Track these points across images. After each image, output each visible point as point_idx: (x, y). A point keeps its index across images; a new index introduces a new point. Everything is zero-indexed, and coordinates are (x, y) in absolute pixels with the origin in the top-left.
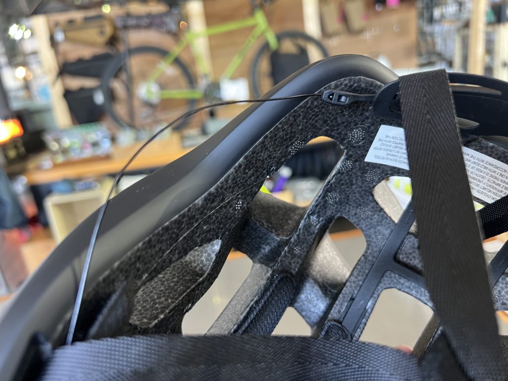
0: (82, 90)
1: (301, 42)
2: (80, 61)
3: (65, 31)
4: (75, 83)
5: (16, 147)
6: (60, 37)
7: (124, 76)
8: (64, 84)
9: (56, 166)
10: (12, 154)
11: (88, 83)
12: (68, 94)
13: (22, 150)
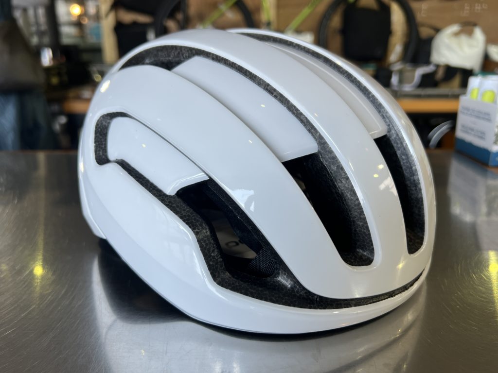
0: (135, 24)
4: (128, 17)
5: (59, 74)
7: (180, 16)
8: (116, 17)
10: (55, 80)
11: (142, 19)
12: (119, 28)
13: (65, 78)
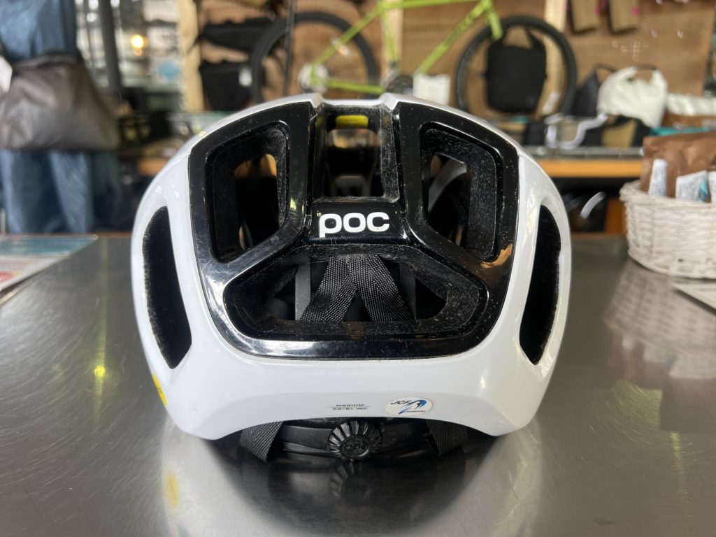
0: (225, 62)
1: (537, 34)
2: (229, 23)
4: (216, 54)
5: (136, 127)
7: (281, 54)
8: (201, 54)
10: (131, 134)
11: (234, 56)
12: (205, 68)
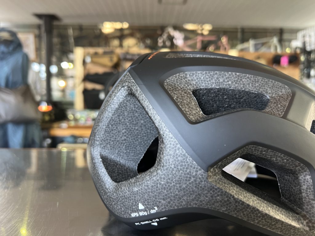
0: (94, 90)
2: (97, 75)
3: (92, 58)
4: (90, 86)
5: (50, 115)
6: (88, 60)
8: (85, 86)
9: (70, 127)
10: (47, 118)
11: (98, 87)
